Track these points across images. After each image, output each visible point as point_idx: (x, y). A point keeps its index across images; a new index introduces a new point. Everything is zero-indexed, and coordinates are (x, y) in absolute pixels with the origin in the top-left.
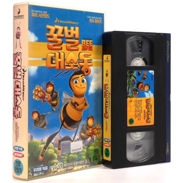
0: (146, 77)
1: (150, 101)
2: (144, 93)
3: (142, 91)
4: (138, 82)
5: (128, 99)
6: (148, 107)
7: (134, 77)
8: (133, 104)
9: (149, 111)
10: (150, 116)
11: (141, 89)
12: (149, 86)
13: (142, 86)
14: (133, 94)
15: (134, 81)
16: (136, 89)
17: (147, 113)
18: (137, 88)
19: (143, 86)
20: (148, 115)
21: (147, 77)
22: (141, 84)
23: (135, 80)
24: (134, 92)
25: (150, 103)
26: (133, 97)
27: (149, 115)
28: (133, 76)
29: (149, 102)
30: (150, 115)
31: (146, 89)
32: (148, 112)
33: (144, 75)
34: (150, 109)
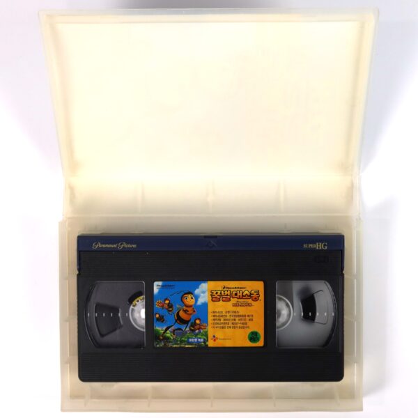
0: (167, 302)
1: (215, 292)
2: (199, 306)
3: (194, 311)
4: (176, 321)
5: (209, 346)
6: (227, 295)
7: (168, 331)
8: (220, 334)
9: (236, 294)
10: (246, 292)
11: (191, 314)
12: (186, 294)
13: (185, 311)
14: (200, 332)
15: (174, 330)
16: (192, 326)
17: (239, 298)
18: (189, 324)
19: (185, 308)
20: (243, 296)
21: (166, 299)
22: (181, 313)
23: (173, 328)
24: (197, 331)
25: (219, 292)
26: (207, 332)
27: (244, 294)
28: (164, 333)
29: (217, 293)
30: (243, 290)
31: (192, 300)
32: (238, 296)
33: (163, 306)
34: (232, 290)
